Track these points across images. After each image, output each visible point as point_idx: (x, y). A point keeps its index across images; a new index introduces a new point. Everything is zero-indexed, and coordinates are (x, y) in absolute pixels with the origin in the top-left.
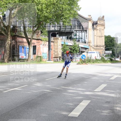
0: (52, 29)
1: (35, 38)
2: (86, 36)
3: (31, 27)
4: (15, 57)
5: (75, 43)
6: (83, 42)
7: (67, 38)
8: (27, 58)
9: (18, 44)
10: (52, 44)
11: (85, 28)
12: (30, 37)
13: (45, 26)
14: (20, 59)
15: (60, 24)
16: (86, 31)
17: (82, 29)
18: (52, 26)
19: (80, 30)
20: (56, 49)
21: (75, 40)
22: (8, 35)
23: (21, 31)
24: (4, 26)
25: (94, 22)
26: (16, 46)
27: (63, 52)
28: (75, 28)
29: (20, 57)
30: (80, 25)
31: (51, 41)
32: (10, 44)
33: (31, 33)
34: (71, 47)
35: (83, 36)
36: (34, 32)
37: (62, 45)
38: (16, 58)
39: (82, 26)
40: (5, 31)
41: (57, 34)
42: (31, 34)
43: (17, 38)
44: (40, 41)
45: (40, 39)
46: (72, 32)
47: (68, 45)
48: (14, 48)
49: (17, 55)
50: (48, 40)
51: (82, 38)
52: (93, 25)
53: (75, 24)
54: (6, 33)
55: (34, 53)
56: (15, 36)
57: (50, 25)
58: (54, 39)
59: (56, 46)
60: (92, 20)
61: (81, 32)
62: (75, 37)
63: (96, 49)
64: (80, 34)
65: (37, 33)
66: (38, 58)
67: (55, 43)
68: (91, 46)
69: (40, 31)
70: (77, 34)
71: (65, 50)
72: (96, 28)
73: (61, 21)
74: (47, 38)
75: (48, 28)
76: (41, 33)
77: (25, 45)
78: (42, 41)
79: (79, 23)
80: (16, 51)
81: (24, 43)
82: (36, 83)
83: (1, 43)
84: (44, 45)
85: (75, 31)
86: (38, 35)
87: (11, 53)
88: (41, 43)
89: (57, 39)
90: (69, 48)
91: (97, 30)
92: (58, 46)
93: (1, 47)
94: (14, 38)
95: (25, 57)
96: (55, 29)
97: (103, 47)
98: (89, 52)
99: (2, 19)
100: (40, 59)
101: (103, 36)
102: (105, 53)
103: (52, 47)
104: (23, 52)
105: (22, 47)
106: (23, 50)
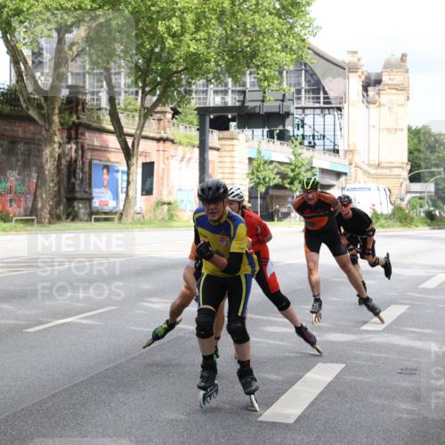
0: (215, 101)
1: (152, 135)
2: (338, 127)
3: (137, 93)
4: (76, 204)
5: (299, 155)
6: (328, 150)
7: (271, 135)
8: (121, 208)
9: (89, 155)
10: (212, 155)
11: (336, 98)
12: (132, 131)
13: (189, 92)
14: (94, 210)
15: (244, 85)
16: (339, 109)
17: (324, 103)
18: (216, 92)
19: (317, 105)
20: (228, 176)
21: (297, 143)
22: (50, 122)
23: (100, 109)
25: (368, 78)
26: (79, 163)
27: (252, 188)
28: (299, 99)
29: (96, 203)
30: (316, 88)
31: (211, 145)
32: (59, 156)
33: (137, 114)
34: (283, 168)
35: (329, 128)
36: (147, 113)
37: (251, 160)
38: (80, 208)
39: (325, 93)
40: (40, 107)
41: (233, 120)
42: (137, 118)
43: (83, 134)
44: (168, 144)
45: (171, 137)
46: (288, 114)
47: (272, 162)
48: (75, 172)
49: (85, 196)
50: (197, 143)
51: (324, 136)
52: (365, 88)
53: (300, 84)
54: (43, 116)
55: (147, 191)
56: (77, 126)
57: (205, 89)
58: (219, 139)
59: (229, 165)
60: (360, 70)
61: (322, 112)
62: (300, 132)
63: (377, 177)
64: (319, 119)
65: (158, 115)
66: (162, 209)
67: (223, 154)
68: (356, 167)
69: (169, 110)
70: (305, 122)
71: (262, 181)
72: (377, 97)
73: (248, 72)
74: (194, 134)
75: (199, 99)
76: (173, 117)
77: (113, 160)
78: (175, 146)
79: (312, 81)
80: (82, 180)
81: (110, 152)
82: (149, 299)
83: (27, 153)
84: (182, 160)
85: (297, 108)
86: (162, 122)
87: (62, 189)
88: (171, 153)
89: (232, 139)
90: (276, 170)
91: (380, 105)
92: (236, 165)
93: (26, 165)
94: (73, 136)
95: (112, 204)
96: (226, 103)
97: (403, 168)
98: (348, 186)
99: (30, 63)
100: (169, 210)
101: (402, 130)
102: (407, 192)
103: (213, 167)
104: (105, 187)
105: (103, 168)
106: (106, 177)
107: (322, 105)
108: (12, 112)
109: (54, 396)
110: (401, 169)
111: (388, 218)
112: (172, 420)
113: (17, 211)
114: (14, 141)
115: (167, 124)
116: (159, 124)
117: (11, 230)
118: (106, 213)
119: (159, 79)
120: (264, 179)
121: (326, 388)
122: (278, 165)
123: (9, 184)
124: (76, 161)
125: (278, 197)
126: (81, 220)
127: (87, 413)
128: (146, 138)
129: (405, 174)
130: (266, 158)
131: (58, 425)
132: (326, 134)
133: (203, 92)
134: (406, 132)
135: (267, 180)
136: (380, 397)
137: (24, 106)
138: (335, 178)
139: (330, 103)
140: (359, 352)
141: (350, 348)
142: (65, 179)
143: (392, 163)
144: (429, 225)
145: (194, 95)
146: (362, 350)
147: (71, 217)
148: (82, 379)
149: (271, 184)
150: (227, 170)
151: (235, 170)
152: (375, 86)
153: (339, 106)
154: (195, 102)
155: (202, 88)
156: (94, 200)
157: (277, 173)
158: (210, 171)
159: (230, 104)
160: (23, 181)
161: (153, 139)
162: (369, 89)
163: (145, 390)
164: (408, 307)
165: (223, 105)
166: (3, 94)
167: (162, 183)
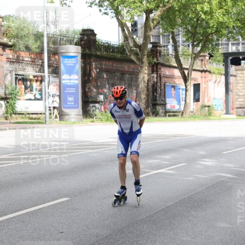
0: (232, 49)
1: (198, 68)
3: (189, 46)
4: (157, 107)
8: (182, 109)
9: (163, 80)
10: (232, 79)
12: (188, 67)
13: (217, 45)
14: (168, 110)
18: (233, 44)
20: (241, 91)
22: (142, 63)
23: (168, 55)
24: (136, 45)
26: (159, 84)
29: (168, 107)
31: (231, 73)
32: (148, 81)
33: (190, 57)
36: (196, 56)
38: (160, 109)
40: (136, 54)
41: (243, 59)
42: (190, 60)
43: (160, 69)
44: (207, 73)
45: (209, 69)
48: (156, 90)
49: (162, 103)
50: (224, 72)
54: (139, 59)
55: (197, 100)
56: (157, 64)
57: (227, 42)
58: (236, 70)
59: (241, 85)
65: (201, 58)
66: (205, 110)
67: (238, 78)
69: (207, 55)
74: (222, 68)
75: (224, 48)
76: (209, 58)
77: (177, 82)
78: (211, 75)
80: (160, 94)
81: (176, 78)
83: (130, 79)
84: (215, 82)
86: (203, 61)
87: (149, 99)
88: (209, 79)
89: (243, 70)
93: (130, 86)
94: (155, 69)
95: (177, 107)
96: (239, 50)
99: (131, 30)
100: (209, 110)
103: (233, 86)
104: (173, 98)
105: (172, 87)
106: (173, 92)
108: (121, 58)
114: (123, 73)
115: (206, 63)
116: (202, 62)
118: (173, 112)
119: (201, 38)
124: (157, 82)
126: (160, 116)
128: (195, 70)
133: (226, 44)
137: (128, 54)
142: (151, 94)
145: (220, 47)
147: (155, 114)
150: (240, 88)
154: (222, 50)
155: (225, 42)
156: (167, 105)
158: (231, 88)
159: (241, 51)
161: (199, 71)
165: (237, 51)
166: (117, 48)
167: (205, 95)
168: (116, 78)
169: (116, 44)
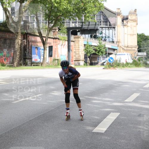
0: (72, 25)
1: (52, 37)
2: (114, 34)
3: (46, 23)
4: (27, 60)
5: (101, 43)
6: (111, 42)
7: (91, 37)
8: (42, 61)
9: (30, 43)
10: (72, 43)
11: (113, 24)
12: (45, 36)
14: (33, 62)
15: (82, 20)
16: (114, 28)
17: (109, 26)
18: (73, 22)
19: (107, 26)
20: (77, 50)
21: (100, 39)
22: (18, 33)
25: (123, 17)
26: (28, 46)
27: (85, 54)
28: (101, 24)
29: (33, 60)
30: (106, 21)
31: (71, 40)
32: (21, 44)
33: (47, 30)
34: (95, 48)
35: (111, 34)
36: (50, 29)
37: (85, 45)
38: (28, 61)
39: (109, 22)
41: (79, 31)
42: (47, 31)
43: (29, 37)
44: (57, 40)
45: (58, 37)
46: (97, 30)
47: (92, 46)
48: (26, 50)
49: (30, 57)
50: (67, 39)
51: (109, 37)
53: (101, 19)
55: (51, 56)
56: (27, 34)
57: (69, 21)
58: (74, 38)
59: (78, 47)
60: (121, 15)
61: (108, 29)
62: (101, 36)
63: (127, 50)
64: (107, 31)
65: (54, 30)
66: (56, 62)
67: (76, 43)
68: (120, 47)
69: (57, 28)
70: (103, 32)
71: (89, 52)
72: (127, 24)
73: (83, 16)
74: (66, 36)
75: (67, 25)
76: (59, 31)
77: (39, 45)
78: (59, 41)
79: (105, 19)
80: (28, 52)
81: (38, 43)
82: (53, 92)
83: (10, 43)
84: (62, 45)
85: (100, 28)
86: (55, 32)
87: (22, 55)
88: (58, 43)
89: (79, 38)
90: (93, 48)
91: (128, 26)
92: (80, 47)
93: (10, 47)
94: (25, 37)
95: (39, 60)
96: (76, 26)
97: (136, 47)
98: (118, 54)
99: (10, 13)
100: (58, 62)
101: (135, 35)
102: (137, 56)
103: (72, 48)
104: (36, 54)
105: (35, 48)
106: (36, 51)
107: (108, 26)
108: (5, 30)
109: (23, 124)
110: (135, 48)
111: (131, 64)
112: (64, 132)
113: (7, 63)
114: (5, 39)
115: (56, 33)
116: (54, 33)
117: (5, 69)
118: (36, 63)
119: (54, 18)
120: (89, 51)
121: (114, 121)
122: (94, 46)
123: (4, 54)
124: (26, 45)
125: (94, 57)
126: (28, 66)
127: (35, 130)
128: (50, 38)
129: (136, 49)
130: (90, 44)
131: (26, 134)
132: (110, 36)
133: (68, 22)
134: (136, 35)
135: (90, 51)
136: (132, 124)
138: (113, 51)
139: (111, 26)
140: (125, 109)
141: (121, 108)
142: (23, 52)
143: (132, 46)
144: (145, 67)
145: (65, 24)
146: (125, 108)
147: (25, 65)
148: (33, 118)
149: (92, 53)
150: (77, 49)
151: (80, 49)
152: (126, 20)
153: (114, 27)
154: (66, 26)
156: (33, 59)
157: (94, 49)
158: (71, 49)
159: (77, 26)
160: (9, 53)
161: (52, 38)
162: (124, 21)
163: (54, 122)
164: (140, 94)
165: (75, 27)
166: (2, 23)
167: (55, 53)
168: (1, 42)
169: (1, 21)
